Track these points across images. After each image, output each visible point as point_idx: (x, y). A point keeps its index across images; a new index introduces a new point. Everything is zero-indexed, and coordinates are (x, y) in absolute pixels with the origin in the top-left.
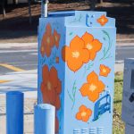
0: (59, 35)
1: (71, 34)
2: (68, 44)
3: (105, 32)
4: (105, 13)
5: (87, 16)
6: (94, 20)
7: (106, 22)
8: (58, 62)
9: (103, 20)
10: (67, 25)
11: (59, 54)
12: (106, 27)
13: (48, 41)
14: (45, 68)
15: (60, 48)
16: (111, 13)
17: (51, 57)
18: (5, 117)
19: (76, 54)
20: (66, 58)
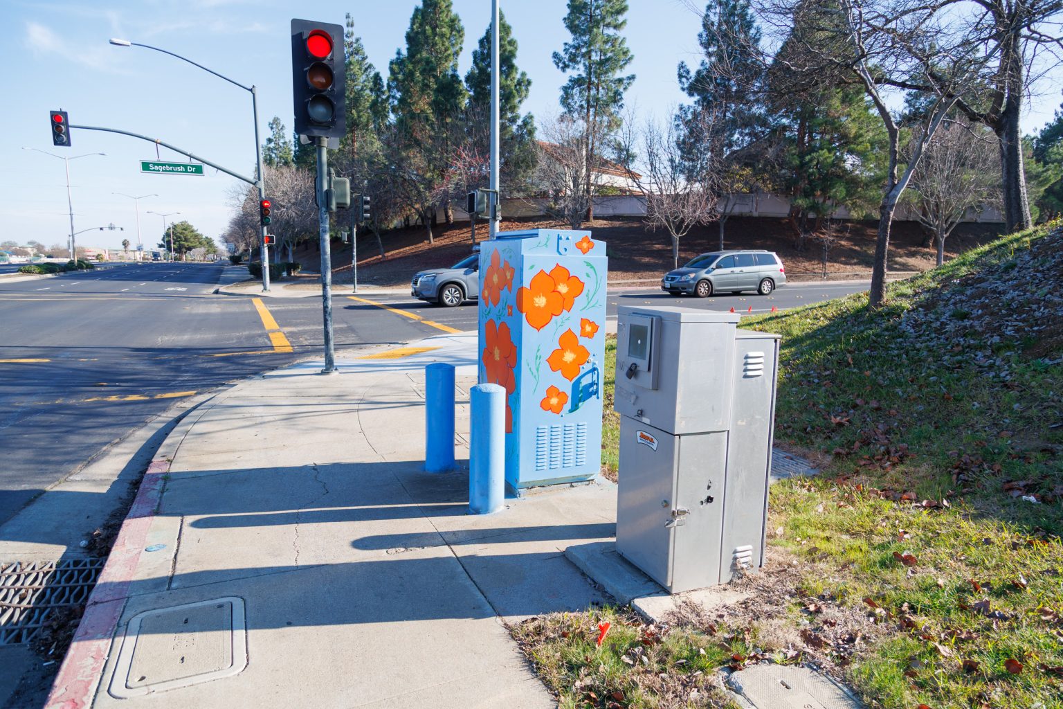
0: (513, 270)
1: (532, 267)
2: (526, 284)
3: (588, 264)
4: (589, 233)
5: (559, 238)
6: (571, 245)
7: (591, 246)
8: (510, 314)
9: (585, 245)
10: (525, 252)
11: (512, 300)
12: (590, 256)
13: (495, 279)
14: (491, 323)
15: (515, 290)
16: (598, 234)
17: (500, 306)
18: (424, 407)
19: (541, 301)
20: (524, 309)
